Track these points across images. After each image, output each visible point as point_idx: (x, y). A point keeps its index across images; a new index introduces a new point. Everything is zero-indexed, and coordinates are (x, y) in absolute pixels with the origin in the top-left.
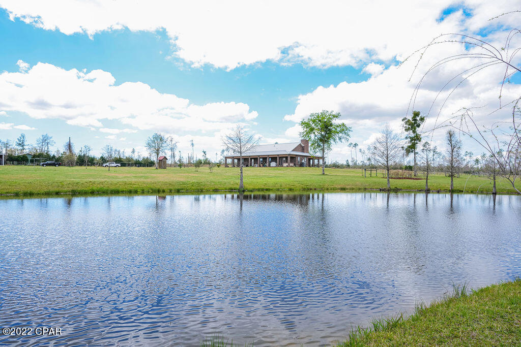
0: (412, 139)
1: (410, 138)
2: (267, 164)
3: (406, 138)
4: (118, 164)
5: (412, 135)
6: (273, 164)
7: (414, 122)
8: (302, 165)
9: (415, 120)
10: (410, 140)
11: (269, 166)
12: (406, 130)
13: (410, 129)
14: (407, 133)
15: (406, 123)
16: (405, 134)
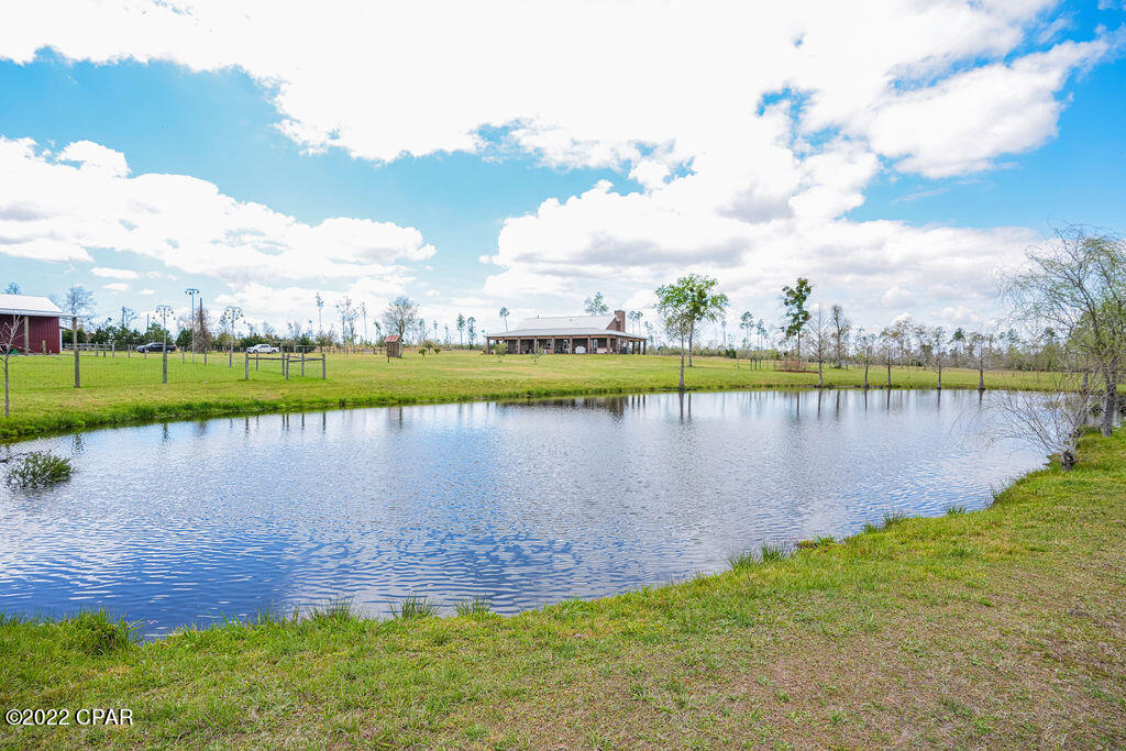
0: (796, 317)
1: (793, 315)
2: (569, 350)
3: (788, 315)
4: (273, 349)
5: (796, 311)
6: (580, 349)
7: (799, 294)
8: (624, 351)
9: (800, 291)
10: (792, 318)
11: (574, 352)
12: (786, 304)
13: (793, 303)
14: (788, 308)
15: (788, 294)
16: (785, 309)
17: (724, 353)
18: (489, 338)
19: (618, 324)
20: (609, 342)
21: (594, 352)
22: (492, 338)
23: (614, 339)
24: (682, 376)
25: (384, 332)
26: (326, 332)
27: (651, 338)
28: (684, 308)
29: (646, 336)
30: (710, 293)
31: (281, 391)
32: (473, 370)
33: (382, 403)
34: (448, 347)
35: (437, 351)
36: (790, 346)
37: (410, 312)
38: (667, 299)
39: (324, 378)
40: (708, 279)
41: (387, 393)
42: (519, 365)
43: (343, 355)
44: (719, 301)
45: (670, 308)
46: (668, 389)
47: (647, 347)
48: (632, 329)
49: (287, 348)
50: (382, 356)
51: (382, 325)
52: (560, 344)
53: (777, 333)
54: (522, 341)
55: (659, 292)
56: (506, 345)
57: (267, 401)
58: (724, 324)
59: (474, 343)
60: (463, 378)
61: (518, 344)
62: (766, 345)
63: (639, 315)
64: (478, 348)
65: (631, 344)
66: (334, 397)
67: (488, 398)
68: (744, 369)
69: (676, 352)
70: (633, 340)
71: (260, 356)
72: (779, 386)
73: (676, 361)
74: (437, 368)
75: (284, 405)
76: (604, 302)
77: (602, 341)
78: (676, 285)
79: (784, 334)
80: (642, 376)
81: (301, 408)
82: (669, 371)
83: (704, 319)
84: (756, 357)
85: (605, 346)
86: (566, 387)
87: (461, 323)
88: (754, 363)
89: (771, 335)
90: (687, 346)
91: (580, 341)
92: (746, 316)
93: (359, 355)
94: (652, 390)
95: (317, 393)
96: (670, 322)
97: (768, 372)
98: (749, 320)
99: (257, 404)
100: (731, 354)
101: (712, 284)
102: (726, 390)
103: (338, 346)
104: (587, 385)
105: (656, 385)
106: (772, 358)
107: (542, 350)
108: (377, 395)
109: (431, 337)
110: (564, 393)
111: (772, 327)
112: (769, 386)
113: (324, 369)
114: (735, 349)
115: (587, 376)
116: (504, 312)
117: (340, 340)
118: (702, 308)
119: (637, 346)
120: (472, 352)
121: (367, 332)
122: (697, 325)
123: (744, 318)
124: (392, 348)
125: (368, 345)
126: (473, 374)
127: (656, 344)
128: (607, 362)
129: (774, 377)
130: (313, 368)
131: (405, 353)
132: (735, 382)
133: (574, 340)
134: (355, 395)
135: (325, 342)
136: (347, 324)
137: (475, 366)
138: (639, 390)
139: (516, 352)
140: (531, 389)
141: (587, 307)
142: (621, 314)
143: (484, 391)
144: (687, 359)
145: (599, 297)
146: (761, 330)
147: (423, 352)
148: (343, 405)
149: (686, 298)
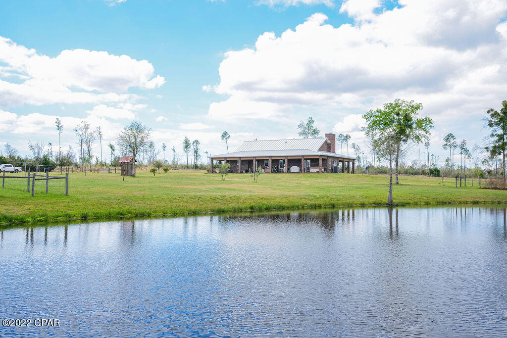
0: (501, 137)
1: (498, 135)
2: (285, 169)
3: (492, 135)
4: (16, 168)
5: (500, 132)
6: (295, 169)
7: (504, 115)
8: (334, 170)
9: (505, 112)
10: (497, 138)
11: (289, 171)
12: (491, 125)
13: (498, 124)
14: (492, 129)
15: (492, 116)
16: (490, 130)
17: (428, 171)
18: (212, 159)
19: (329, 146)
20: (320, 162)
21: (307, 170)
22: (216, 158)
23: (325, 160)
24: (390, 192)
25: (118, 153)
26: (65, 153)
27: (359, 158)
28: (390, 130)
29: (354, 157)
30: (415, 117)
31: (27, 207)
32: (200, 187)
33: (120, 217)
34: (175, 167)
35: (166, 170)
36: (493, 166)
37: (143, 135)
38: (374, 123)
39: (67, 194)
40: (414, 103)
41: (125, 208)
42: (240, 183)
43: (81, 174)
44: (425, 123)
45: (377, 131)
46: (377, 205)
47: (355, 167)
48: (341, 150)
49: (30, 167)
50: (117, 174)
51: (117, 147)
52: (277, 165)
53: (482, 152)
54: (242, 161)
55: (367, 116)
56: (229, 165)
57: (14, 215)
58: (427, 145)
59: (199, 163)
60: (192, 194)
61: (239, 164)
62: (469, 164)
63: (347, 138)
64: (202, 168)
65: (341, 164)
66: (77, 212)
67: (213, 213)
68: (449, 187)
69: (382, 171)
70: (342, 160)
71: (6, 175)
72: (485, 203)
73: (384, 180)
74: (168, 185)
75: (30, 219)
76: (315, 126)
77: (314, 161)
78: (383, 109)
79: (489, 154)
80: (352, 193)
81: (45, 222)
82: (379, 188)
83: (409, 141)
84: (460, 176)
85: (317, 166)
86: (284, 202)
87: (187, 145)
88: (459, 181)
89: (473, 156)
90: (394, 166)
91: (295, 161)
92: (449, 137)
93: (95, 175)
94: (363, 206)
95: (61, 208)
96: (376, 144)
97: (473, 189)
98: (452, 141)
99: (5, 218)
100: (435, 173)
101: (418, 108)
102: (433, 206)
103: (76, 165)
104: (303, 201)
105: (366, 201)
106: (475, 176)
107: (260, 169)
108: (115, 209)
109: (159, 158)
110: (283, 208)
111: (476, 147)
112: (476, 203)
113: (67, 186)
114: (438, 167)
115: (303, 192)
116: (225, 136)
117: (78, 160)
118: (408, 131)
119: (346, 166)
120: (197, 171)
121: (102, 153)
122: (403, 146)
123: (447, 139)
124: (127, 167)
125: (103, 165)
126: (200, 191)
127: (363, 164)
128: (319, 180)
129: (480, 194)
130: (57, 186)
131: (138, 172)
132: (442, 198)
133: (289, 160)
134: (96, 210)
135: (64, 162)
136: (85, 147)
137: (200, 184)
138: (350, 206)
139: (237, 172)
140: (253, 204)
141: (300, 130)
142: (331, 136)
143: (211, 206)
144: (394, 177)
145: (311, 122)
146: (464, 149)
147: (153, 171)
148: (85, 219)
149: (392, 122)
